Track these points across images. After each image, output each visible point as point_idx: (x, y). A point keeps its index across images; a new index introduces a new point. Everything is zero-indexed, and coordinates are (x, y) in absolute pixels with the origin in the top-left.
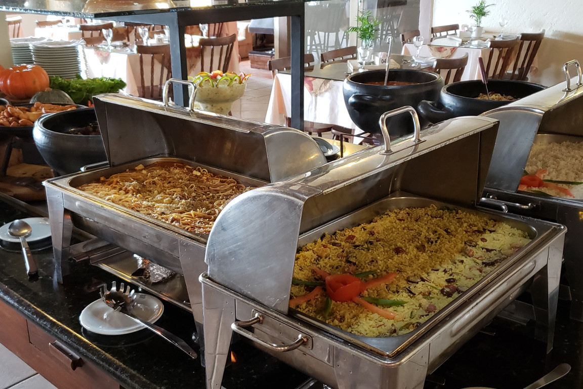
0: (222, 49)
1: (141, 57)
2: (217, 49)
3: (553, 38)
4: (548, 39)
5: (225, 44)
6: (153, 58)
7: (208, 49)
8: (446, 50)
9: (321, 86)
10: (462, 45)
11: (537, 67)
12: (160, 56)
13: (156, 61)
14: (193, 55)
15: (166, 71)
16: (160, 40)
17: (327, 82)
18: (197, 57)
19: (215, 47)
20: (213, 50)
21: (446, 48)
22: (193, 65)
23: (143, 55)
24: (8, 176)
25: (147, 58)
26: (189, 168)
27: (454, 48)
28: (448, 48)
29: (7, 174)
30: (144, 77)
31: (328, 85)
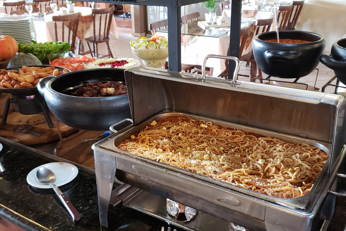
0: (106, 16)
1: (56, 24)
2: (104, 16)
3: (309, 3)
4: (307, 4)
5: (108, 13)
6: (63, 24)
7: (98, 16)
8: (251, 13)
9: (189, 40)
10: (259, 9)
11: (300, 21)
12: (67, 23)
13: (65, 26)
14: (88, 21)
15: (72, 32)
16: (64, 11)
17: (193, 37)
18: (90, 21)
19: (102, 15)
20: (101, 17)
21: (250, 11)
22: (88, 27)
23: (57, 22)
24: (7, 124)
25: (59, 24)
26: (194, 121)
27: (256, 12)
28: (252, 12)
29: (7, 123)
30: (58, 37)
31: (194, 39)
